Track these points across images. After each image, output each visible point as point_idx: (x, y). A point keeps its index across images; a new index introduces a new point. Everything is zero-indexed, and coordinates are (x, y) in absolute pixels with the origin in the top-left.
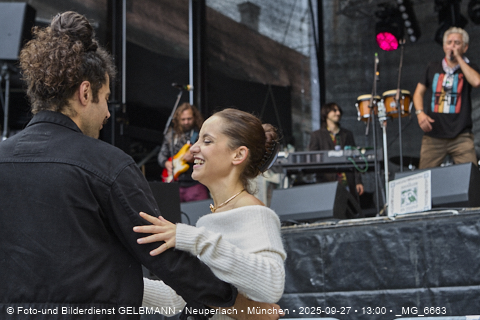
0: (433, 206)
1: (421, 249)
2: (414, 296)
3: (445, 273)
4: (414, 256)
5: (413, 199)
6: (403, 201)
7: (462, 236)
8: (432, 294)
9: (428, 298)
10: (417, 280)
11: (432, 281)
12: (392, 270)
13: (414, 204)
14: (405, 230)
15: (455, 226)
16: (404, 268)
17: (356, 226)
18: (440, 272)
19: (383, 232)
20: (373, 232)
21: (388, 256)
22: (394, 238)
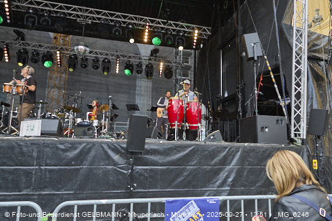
0: (41, 134)
1: (39, 152)
2: (33, 169)
3: (48, 162)
4: (35, 154)
5: (32, 130)
6: (28, 130)
7: (58, 148)
8: (41, 169)
9: (38, 171)
10: (35, 164)
11: (41, 164)
12: (23, 159)
13: (33, 132)
14: (32, 144)
15: (55, 144)
16: (29, 158)
17: (8, 140)
18: (46, 161)
19: (21, 143)
20: (17, 143)
21: (22, 153)
22: (27, 147)
